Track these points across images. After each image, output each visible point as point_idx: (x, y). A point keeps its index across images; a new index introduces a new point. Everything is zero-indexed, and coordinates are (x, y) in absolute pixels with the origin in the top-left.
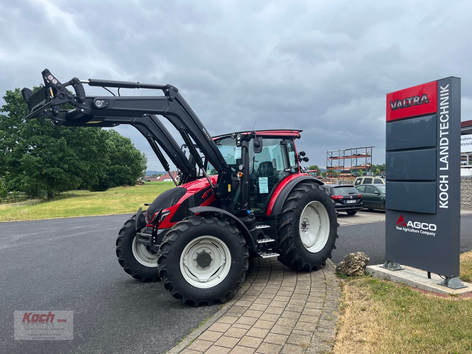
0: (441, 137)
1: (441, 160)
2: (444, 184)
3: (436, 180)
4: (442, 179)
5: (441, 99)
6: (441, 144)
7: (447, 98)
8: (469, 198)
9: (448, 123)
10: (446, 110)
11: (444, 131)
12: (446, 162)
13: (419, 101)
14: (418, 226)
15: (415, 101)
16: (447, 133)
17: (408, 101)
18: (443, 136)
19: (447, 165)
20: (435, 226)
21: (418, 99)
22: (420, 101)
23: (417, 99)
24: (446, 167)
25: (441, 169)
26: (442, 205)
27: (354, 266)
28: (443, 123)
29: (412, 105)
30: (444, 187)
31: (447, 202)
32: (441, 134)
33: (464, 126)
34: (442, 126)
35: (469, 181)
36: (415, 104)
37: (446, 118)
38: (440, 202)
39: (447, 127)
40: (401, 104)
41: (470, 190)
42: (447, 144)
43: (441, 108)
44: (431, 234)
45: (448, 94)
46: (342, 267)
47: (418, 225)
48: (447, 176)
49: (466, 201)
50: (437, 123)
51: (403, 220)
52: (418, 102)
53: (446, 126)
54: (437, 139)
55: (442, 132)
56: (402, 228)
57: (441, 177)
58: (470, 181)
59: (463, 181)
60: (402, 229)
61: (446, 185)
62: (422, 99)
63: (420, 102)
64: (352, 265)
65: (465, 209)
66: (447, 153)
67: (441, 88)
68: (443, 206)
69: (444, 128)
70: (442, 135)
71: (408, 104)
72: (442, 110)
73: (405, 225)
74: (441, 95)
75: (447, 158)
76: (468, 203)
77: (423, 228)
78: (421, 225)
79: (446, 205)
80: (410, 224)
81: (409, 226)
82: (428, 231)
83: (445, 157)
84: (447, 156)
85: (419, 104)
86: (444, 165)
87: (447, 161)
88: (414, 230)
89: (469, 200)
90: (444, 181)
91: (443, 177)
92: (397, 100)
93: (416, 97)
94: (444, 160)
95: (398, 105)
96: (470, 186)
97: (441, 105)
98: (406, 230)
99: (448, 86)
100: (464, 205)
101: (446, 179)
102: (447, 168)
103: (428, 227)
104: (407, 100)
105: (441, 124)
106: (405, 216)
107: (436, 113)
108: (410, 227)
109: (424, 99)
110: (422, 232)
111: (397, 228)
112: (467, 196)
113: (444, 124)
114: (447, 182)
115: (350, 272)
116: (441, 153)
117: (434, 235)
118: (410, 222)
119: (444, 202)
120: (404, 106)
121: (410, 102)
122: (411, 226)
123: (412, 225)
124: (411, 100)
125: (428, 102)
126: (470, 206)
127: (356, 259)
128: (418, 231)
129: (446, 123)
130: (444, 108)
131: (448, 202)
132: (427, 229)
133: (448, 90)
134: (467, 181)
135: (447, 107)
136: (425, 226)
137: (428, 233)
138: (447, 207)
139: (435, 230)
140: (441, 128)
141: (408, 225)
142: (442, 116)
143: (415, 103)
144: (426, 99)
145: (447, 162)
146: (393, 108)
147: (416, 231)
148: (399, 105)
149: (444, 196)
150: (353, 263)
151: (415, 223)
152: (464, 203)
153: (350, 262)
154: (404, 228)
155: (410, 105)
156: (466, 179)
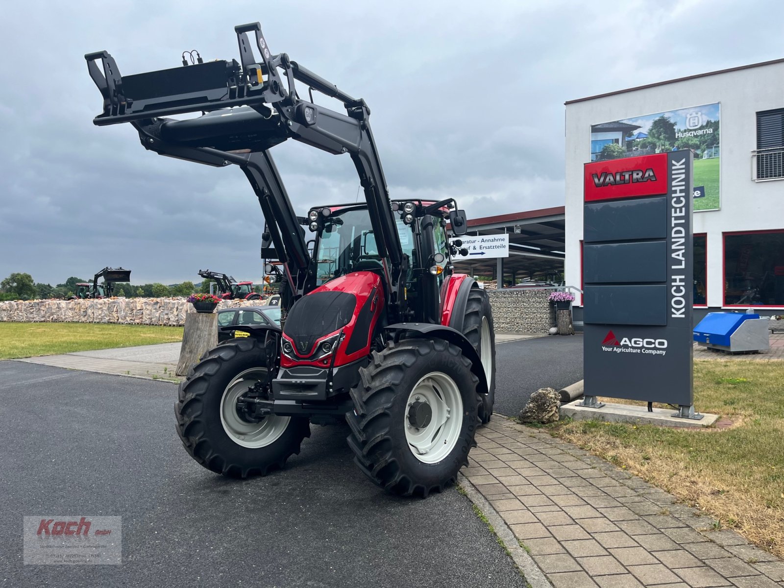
0: (673, 225)
1: (674, 255)
2: (678, 287)
3: (666, 282)
4: (675, 280)
5: (673, 177)
6: (673, 235)
7: (683, 176)
8: (508, 318)
9: (684, 209)
10: (681, 191)
11: (677, 218)
12: (680, 258)
13: (641, 177)
14: (639, 344)
15: (635, 176)
16: (683, 221)
17: (624, 176)
18: (677, 225)
19: (683, 263)
20: (666, 342)
21: (641, 174)
22: (643, 177)
23: (638, 174)
24: (681, 265)
25: (673, 267)
26: (675, 314)
27: (550, 408)
28: (676, 208)
29: (631, 182)
30: (678, 290)
31: (683, 310)
32: (674, 222)
33: (494, 222)
34: (676, 212)
35: (507, 296)
36: (636, 181)
37: (681, 202)
38: (673, 310)
39: (683, 214)
40: (612, 179)
41: (509, 308)
42: (683, 235)
43: (673, 189)
44: (659, 352)
45: (684, 171)
46: (533, 412)
47: (638, 342)
48: (683, 277)
49: (503, 323)
50: (668, 207)
51: (614, 337)
52: (640, 179)
53: (681, 212)
54: (669, 228)
55: (675, 220)
56: (611, 349)
57: (673, 277)
58: (510, 296)
59: (501, 296)
60: (613, 350)
61: (682, 288)
62: (647, 175)
63: (643, 179)
64: (548, 406)
65: (503, 333)
66: (683, 247)
67: (674, 162)
68: (678, 315)
69: (678, 214)
70: (675, 224)
71: (624, 180)
72: (675, 192)
73: (617, 345)
74: (673, 172)
75: (683, 253)
76: (507, 325)
77: (646, 346)
78: (642, 342)
79: (681, 314)
80: (625, 341)
81: (623, 345)
82: (655, 348)
83: (680, 253)
84: (683, 251)
85: (642, 181)
86: (679, 262)
87: (683, 257)
88: (631, 349)
89: (508, 321)
90: (678, 283)
91: (678, 277)
92: (606, 173)
93: (637, 172)
94: (678, 255)
95: (607, 180)
96: (509, 302)
97: (673, 185)
98: (619, 350)
99: (684, 160)
100: (502, 328)
101: (681, 280)
102: (683, 267)
103: (654, 343)
104: (623, 174)
105: (673, 210)
106: (616, 332)
107: (666, 194)
108: (626, 346)
109: (649, 175)
110: (644, 351)
111: (603, 348)
112: (505, 316)
113: (678, 210)
114: (683, 284)
115: (547, 417)
116: (674, 247)
117: (664, 353)
118: (624, 339)
119: (678, 310)
120: (618, 182)
121: (627, 177)
122: (628, 345)
123: (628, 343)
124: (629, 175)
125: (655, 179)
126: (509, 330)
127: (551, 398)
128: (639, 351)
129: (681, 208)
130: (678, 189)
131: (685, 310)
132: (653, 346)
133: (683, 166)
134: (505, 296)
135: (683, 188)
136: (648, 343)
137: (654, 352)
138: (683, 316)
139: (666, 346)
140: (673, 215)
141: (622, 343)
142: (675, 199)
143: (635, 179)
144: (652, 176)
145: (683, 259)
146: (598, 184)
147: (635, 351)
148: (610, 180)
149: (678, 302)
150: (550, 404)
151: (633, 340)
152: (502, 326)
153: (545, 403)
154: (615, 348)
155: (627, 181)
156: (504, 294)
